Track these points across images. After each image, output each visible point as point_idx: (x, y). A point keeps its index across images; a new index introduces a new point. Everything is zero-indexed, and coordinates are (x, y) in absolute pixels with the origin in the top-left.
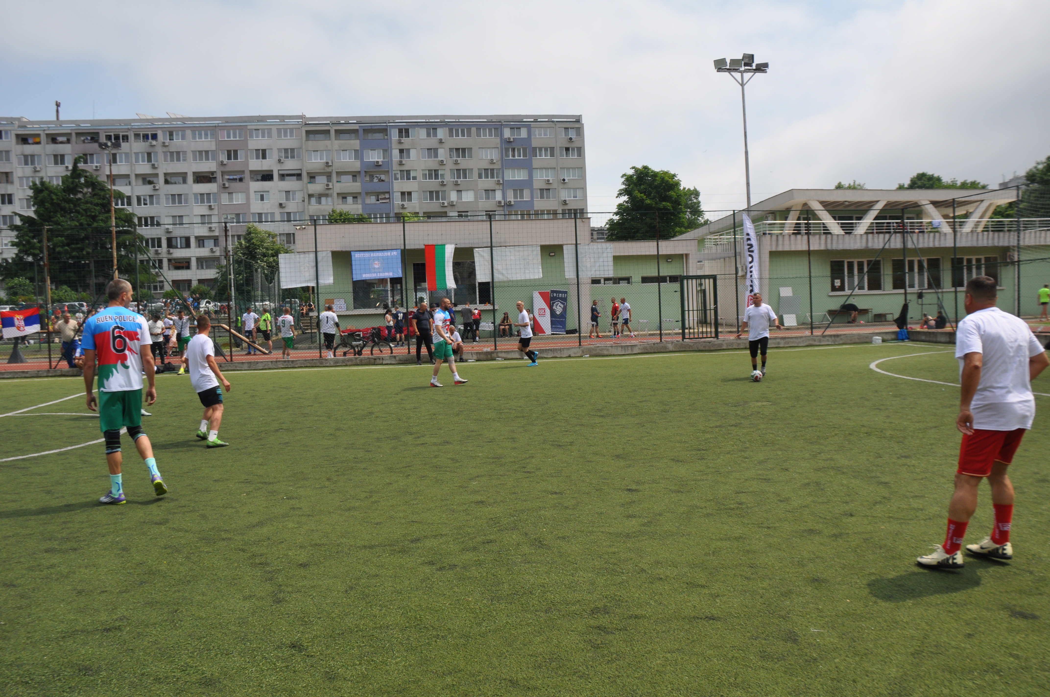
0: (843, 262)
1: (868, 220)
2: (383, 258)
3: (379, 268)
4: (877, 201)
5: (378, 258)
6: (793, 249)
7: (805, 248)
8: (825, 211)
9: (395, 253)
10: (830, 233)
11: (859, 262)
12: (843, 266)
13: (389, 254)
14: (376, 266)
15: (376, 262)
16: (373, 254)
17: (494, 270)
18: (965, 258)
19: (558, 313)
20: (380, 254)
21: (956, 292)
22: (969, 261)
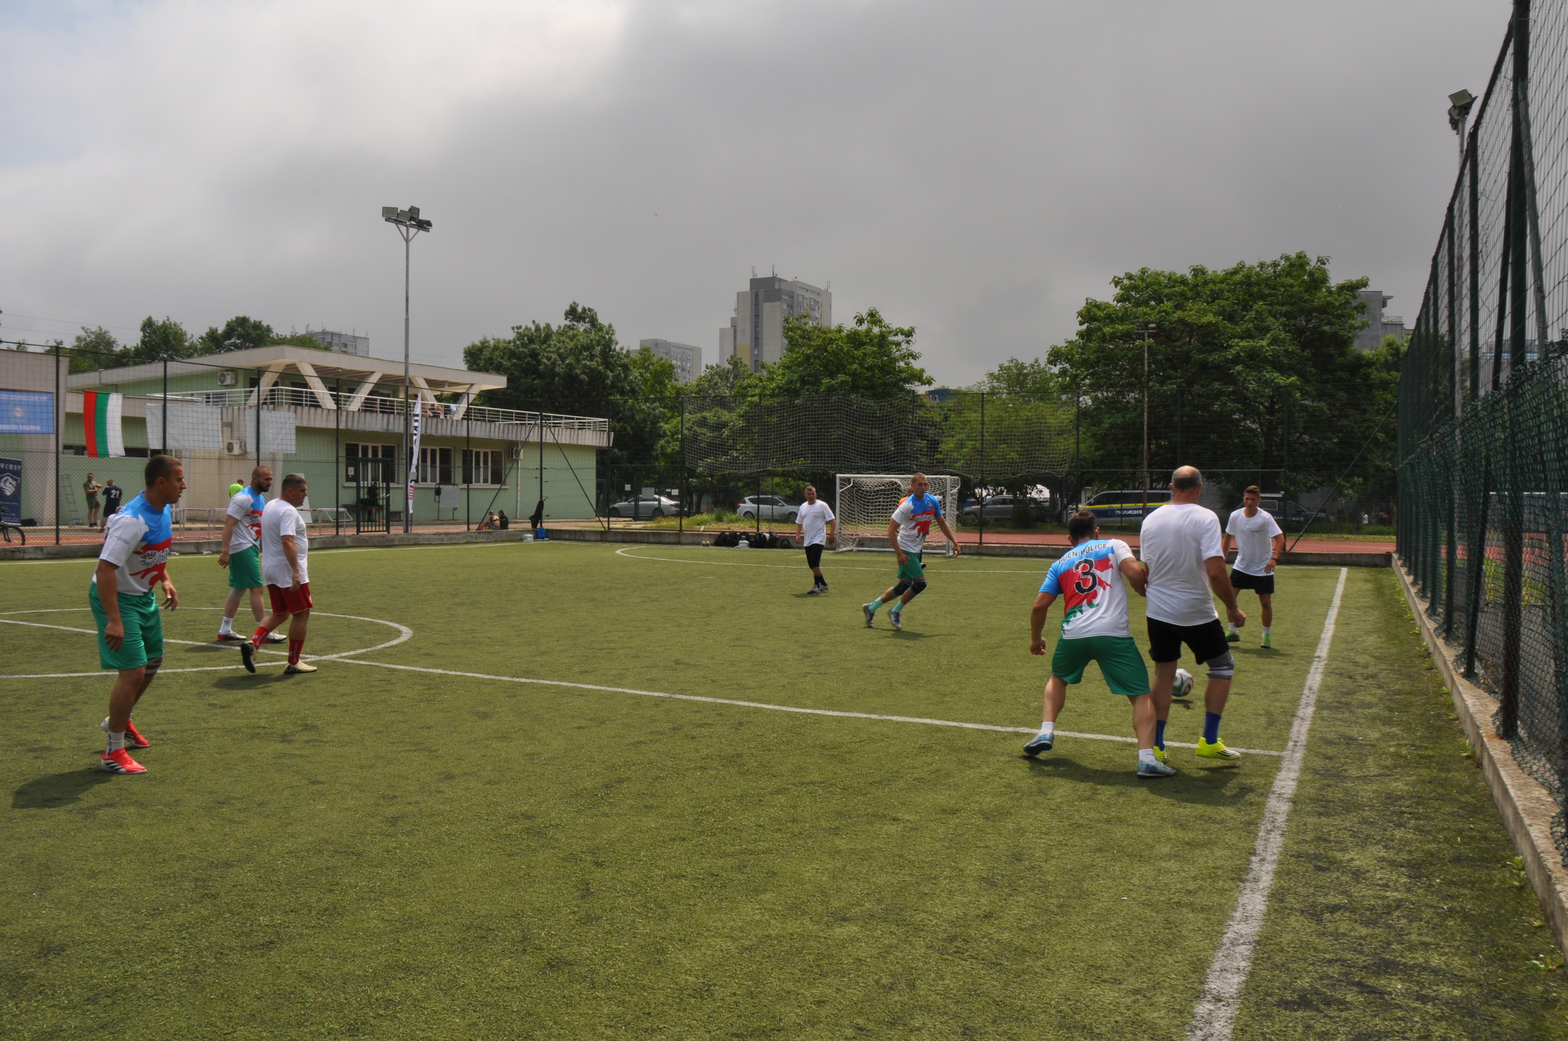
0: (357, 445)
1: (362, 394)
2: (28, 404)
3: (22, 418)
4: (372, 373)
5: (21, 404)
6: (312, 425)
7: (332, 425)
8: (318, 379)
9: (44, 398)
10: (320, 406)
11: (373, 447)
12: (358, 450)
13: (36, 398)
14: (18, 415)
15: (18, 409)
16: (13, 397)
17: (167, 435)
18: (474, 450)
19: (8, 493)
20: (24, 397)
21: (468, 489)
22: (478, 454)
